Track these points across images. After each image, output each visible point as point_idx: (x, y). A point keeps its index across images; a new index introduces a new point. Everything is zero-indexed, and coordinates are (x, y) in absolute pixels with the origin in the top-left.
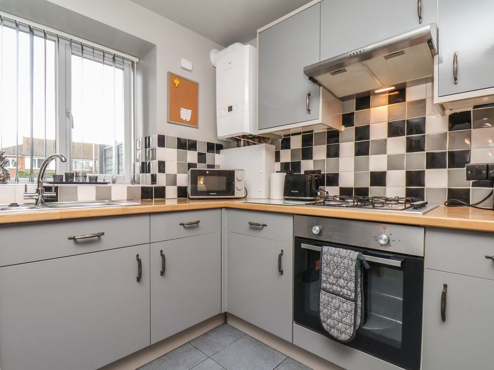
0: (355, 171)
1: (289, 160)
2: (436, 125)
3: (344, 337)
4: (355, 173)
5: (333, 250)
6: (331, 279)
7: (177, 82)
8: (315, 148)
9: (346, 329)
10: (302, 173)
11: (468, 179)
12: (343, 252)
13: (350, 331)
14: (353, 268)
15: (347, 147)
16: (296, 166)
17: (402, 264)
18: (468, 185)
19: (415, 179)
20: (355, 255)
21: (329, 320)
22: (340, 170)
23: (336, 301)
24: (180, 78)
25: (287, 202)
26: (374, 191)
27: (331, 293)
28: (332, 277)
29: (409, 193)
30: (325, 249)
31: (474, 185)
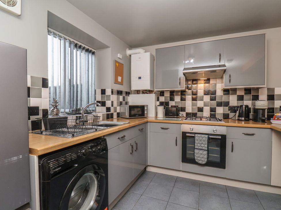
0: (192, 106)
1: (164, 101)
2: (219, 93)
3: (204, 163)
4: (192, 107)
5: (199, 135)
6: (199, 145)
7: (117, 64)
8: (175, 97)
9: (205, 160)
10: (170, 106)
11: (229, 110)
12: (203, 136)
13: (206, 160)
14: (207, 140)
15: (189, 98)
16: (167, 104)
17: (221, 137)
18: (229, 112)
19: (213, 110)
20: (207, 136)
21: (199, 158)
22: (186, 106)
23: (201, 152)
24: (119, 63)
25: (166, 118)
26: (199, 114)
27: (199, 149)
28: (199, 144)
29: (211, 115)
30: (196, 135)
31: (230, 112)
